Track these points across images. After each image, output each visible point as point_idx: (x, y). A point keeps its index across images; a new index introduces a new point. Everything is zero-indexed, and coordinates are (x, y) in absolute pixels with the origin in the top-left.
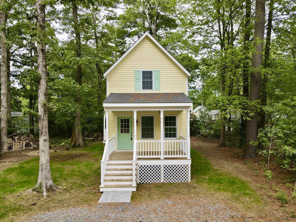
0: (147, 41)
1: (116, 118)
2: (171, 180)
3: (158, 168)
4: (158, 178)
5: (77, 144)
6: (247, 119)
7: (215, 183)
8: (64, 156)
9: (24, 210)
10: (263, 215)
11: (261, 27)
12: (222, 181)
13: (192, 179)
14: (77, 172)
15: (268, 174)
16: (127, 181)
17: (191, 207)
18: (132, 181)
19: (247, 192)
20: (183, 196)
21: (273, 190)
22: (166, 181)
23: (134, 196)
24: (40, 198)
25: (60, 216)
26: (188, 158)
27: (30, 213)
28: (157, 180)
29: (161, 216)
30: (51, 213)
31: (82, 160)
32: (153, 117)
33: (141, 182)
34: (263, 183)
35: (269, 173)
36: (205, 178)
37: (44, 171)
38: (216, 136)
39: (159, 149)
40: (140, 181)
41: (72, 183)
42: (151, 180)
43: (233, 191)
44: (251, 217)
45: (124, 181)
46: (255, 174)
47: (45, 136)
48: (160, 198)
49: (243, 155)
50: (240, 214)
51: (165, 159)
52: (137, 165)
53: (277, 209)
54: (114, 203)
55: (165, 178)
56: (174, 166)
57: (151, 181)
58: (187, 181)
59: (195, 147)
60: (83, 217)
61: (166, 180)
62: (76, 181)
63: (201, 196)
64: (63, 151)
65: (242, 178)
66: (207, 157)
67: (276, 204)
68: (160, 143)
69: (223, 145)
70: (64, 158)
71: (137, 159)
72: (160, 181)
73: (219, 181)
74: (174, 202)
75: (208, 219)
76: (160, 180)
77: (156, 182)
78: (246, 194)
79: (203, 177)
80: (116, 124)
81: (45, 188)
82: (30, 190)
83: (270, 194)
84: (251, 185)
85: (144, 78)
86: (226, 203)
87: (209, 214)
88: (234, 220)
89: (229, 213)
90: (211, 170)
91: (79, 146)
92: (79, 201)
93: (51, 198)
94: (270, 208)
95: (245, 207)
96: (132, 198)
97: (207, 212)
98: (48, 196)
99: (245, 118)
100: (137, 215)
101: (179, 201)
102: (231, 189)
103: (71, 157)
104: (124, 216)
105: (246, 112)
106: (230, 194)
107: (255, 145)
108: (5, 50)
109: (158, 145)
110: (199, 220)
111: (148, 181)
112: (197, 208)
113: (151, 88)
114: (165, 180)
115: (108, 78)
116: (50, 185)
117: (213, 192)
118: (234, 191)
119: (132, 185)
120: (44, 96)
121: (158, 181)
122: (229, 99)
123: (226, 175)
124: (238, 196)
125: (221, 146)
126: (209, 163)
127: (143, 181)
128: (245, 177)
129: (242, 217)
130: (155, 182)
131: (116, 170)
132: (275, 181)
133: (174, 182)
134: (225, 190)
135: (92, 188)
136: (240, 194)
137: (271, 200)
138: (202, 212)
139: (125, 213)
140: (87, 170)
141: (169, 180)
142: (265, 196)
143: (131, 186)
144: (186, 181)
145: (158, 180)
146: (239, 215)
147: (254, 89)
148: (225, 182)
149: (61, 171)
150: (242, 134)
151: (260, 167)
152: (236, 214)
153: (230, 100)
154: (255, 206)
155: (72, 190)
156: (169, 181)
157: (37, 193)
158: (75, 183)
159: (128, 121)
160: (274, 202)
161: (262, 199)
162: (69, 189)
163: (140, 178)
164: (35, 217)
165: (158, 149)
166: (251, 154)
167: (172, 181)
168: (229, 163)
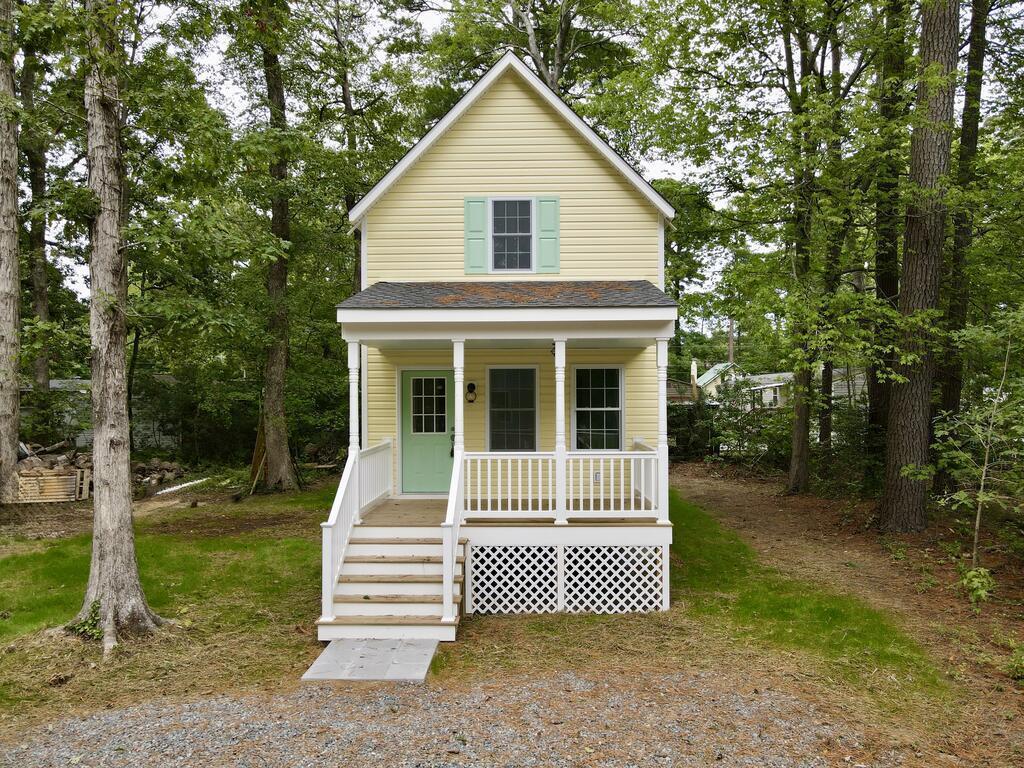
0: (512, 87)
1: (397, 375)
2: (593, 602)
3: (546, 556)
4: (546, 596)
5: (272, 482)
6: (893, 376)
7: (763, 615)
8: (219, 520)
9: (19, 700)
10: (956, 739)
11: (947, 32)
12: (791, 611)
13: (676, 603)
14: (250, 573)
15: (976, 583)
16: (423, 601)
17: (661, 703)
18: (442, 603)
19: (890, 649)
20: (636, 660)
21: (993, 644)
22: (576, 608)
23: (443, 660)
24: (87, 660)
25: (141, 728)
26: (659, 522)
27: (38, 712)
28: (540, 602)
29: (539, 734)
30: (114, 716)
31: (279, 533)
32: (532, 372)
33: (480, 610)
34: (953, 619)
35: (979, 580)
36: (727, 600)
37: (109, 559)
38: (777, 461)
39: (550, 492)
40: (477, 607)
41: (220, 609)
42: (517, 601)
43: (833, 647)
44: (905, 746)
45: (411, 601)
46: (920, 588)
47: (113, 426)
48: (542, 668)
49: (877, 522)
50: (860, 731)
51: (573, 522)
52: (463, 543)
53: (1011, 716)
54: (360, 682)
55: (570, 597)
56: (604, 551)
57: (517, 607)
58: (657, 608)
59: (696, 497)
60: (233, 732)
61: (576, 602)
62: (238, 603)
63: (703, 662)
64: (221, 506)
65: (873, 600)
66: (740, 528)
67: (1006, 698)
68: (554, 461)
69: (799, 489)
70: (218, 527)
71: (464, 523)
72: (552, 607)
73: (781, 611)
74: (597, 683)
75: (728, 749)
76: (551, 602)
77: (537, 610)
78: (887, 657)
79: (719, 594)
80: (397, 397)
81: (112, 622)
82: (57, 631)
83: (982, 658)
84: (908, 626)
85: (498, 225)
86: (804, 691)
87: (734, 728)
88: (834, 754)
89: (815, 727)
90: (749, 571)
91: (279, 488)
92: (231, 674)
93: (132, 659)
94: (985, 712)
95: (880, 705)
96: (435, 666)
97: (725, 722)
98: (118, 653)
99: (885, 376)
100: (442, 729)
101: (618, 679)
102: (824, 637)
103: (243, 525)
104: (391, 730)
105: (889, 351)
106: (820, 658)
107: (921, 477)
108: (12, 140)
109: (545, 469)
110: (689, 753)
111: (506, 607)
112: (686, 708)
113: (525, 263)
114: (570, 602)
115: (367, 226)
116: (133, 614)
117: (753, 650)
118: (840, 648)
119: (440, 618)
120: (110, 278)
121: (546, 607)
122: (822, 305)
123: (809, 588)
124: (854, 665)
125: (794, 491)
126: (745, 547)
127: (488, 607)
128: (884, 598)
129: (867, 746)
130: (534, 612)
131: (383, 560)
132: (1001, 612)
133: (604, 613)
134: (800, 643)
135: (293, 626)
136: (860, 659)
137: (989, 680)
138: (705, 721)
139: (400, 719)
140: (287, 567)
141: (587, 602)
142: (963, 668)
143: (435, 622)
144: (651, 608)
145: (546, 602)
146: (856, 737)
147: (919, 270)
148: (802, 612)
149: (194, 569)
150: (872, 450)
151: (942, 562)
152: (842, 734)
153: (824, 309)
154: (923, 704)
155: (216, 632)
156: (587, 608)
157: (79, 640)
158: (233, 608)
159: (440, 388)
160: (1001, 690)
161: (951, 677)
162: (207, 631)
163: (477, 596)
164: (50, 728)
165: (545, 492)
166: (906, 515)
167: (599, 608)
168: (820, 548)
